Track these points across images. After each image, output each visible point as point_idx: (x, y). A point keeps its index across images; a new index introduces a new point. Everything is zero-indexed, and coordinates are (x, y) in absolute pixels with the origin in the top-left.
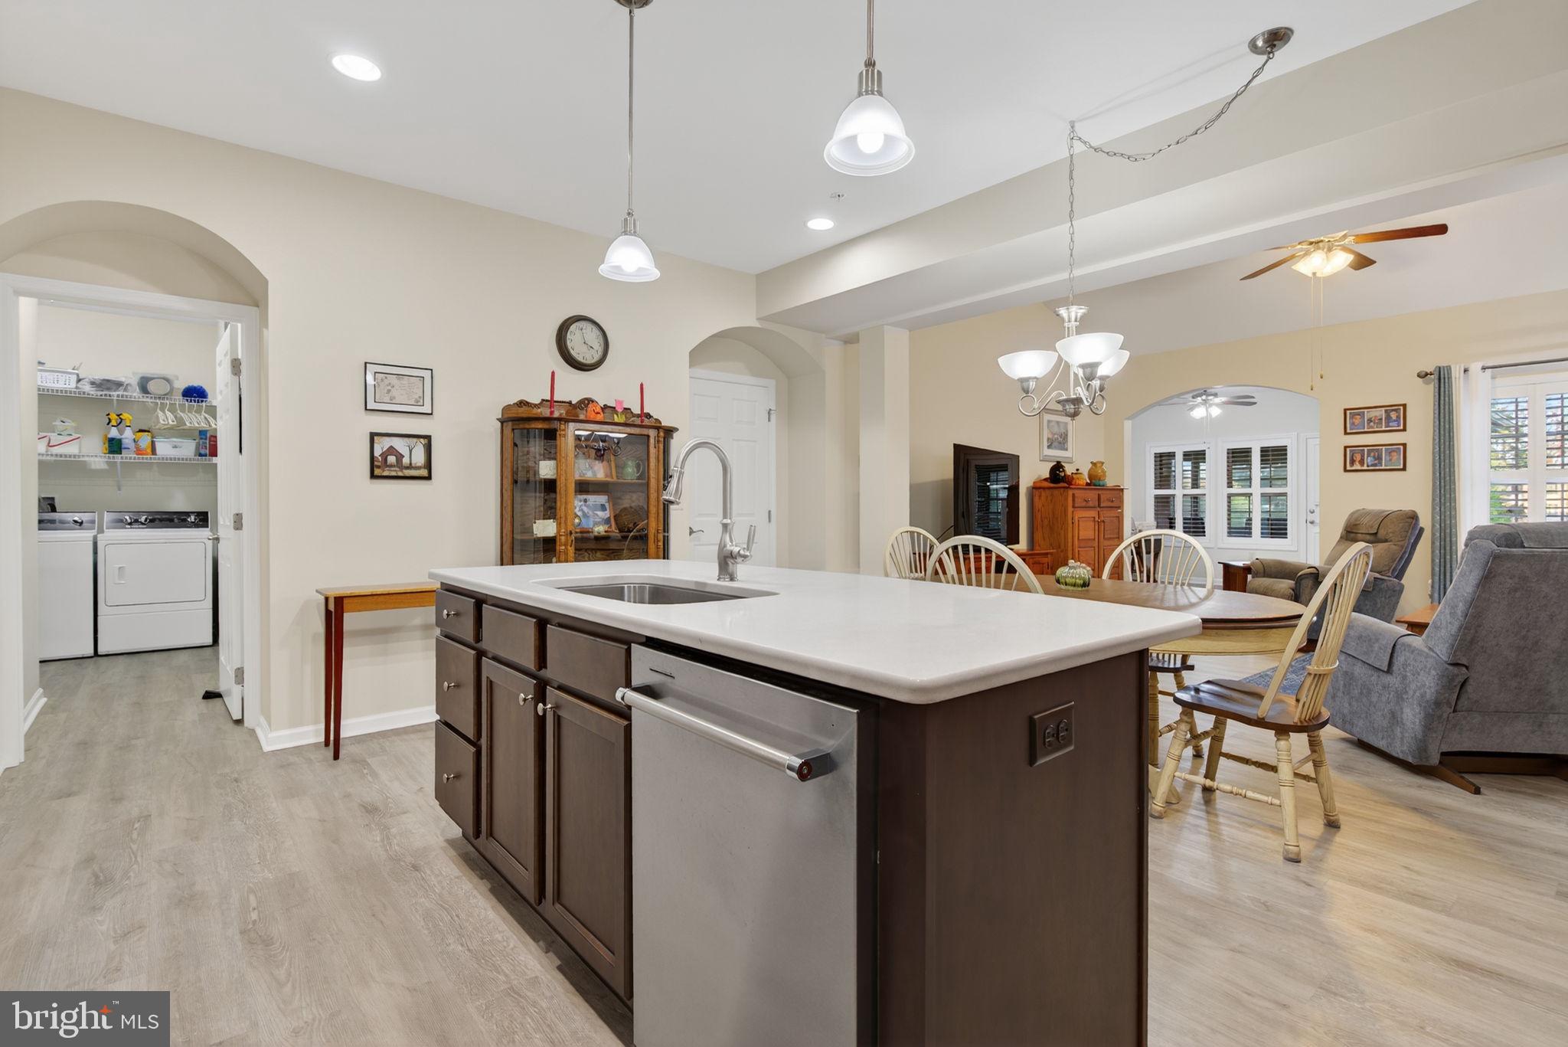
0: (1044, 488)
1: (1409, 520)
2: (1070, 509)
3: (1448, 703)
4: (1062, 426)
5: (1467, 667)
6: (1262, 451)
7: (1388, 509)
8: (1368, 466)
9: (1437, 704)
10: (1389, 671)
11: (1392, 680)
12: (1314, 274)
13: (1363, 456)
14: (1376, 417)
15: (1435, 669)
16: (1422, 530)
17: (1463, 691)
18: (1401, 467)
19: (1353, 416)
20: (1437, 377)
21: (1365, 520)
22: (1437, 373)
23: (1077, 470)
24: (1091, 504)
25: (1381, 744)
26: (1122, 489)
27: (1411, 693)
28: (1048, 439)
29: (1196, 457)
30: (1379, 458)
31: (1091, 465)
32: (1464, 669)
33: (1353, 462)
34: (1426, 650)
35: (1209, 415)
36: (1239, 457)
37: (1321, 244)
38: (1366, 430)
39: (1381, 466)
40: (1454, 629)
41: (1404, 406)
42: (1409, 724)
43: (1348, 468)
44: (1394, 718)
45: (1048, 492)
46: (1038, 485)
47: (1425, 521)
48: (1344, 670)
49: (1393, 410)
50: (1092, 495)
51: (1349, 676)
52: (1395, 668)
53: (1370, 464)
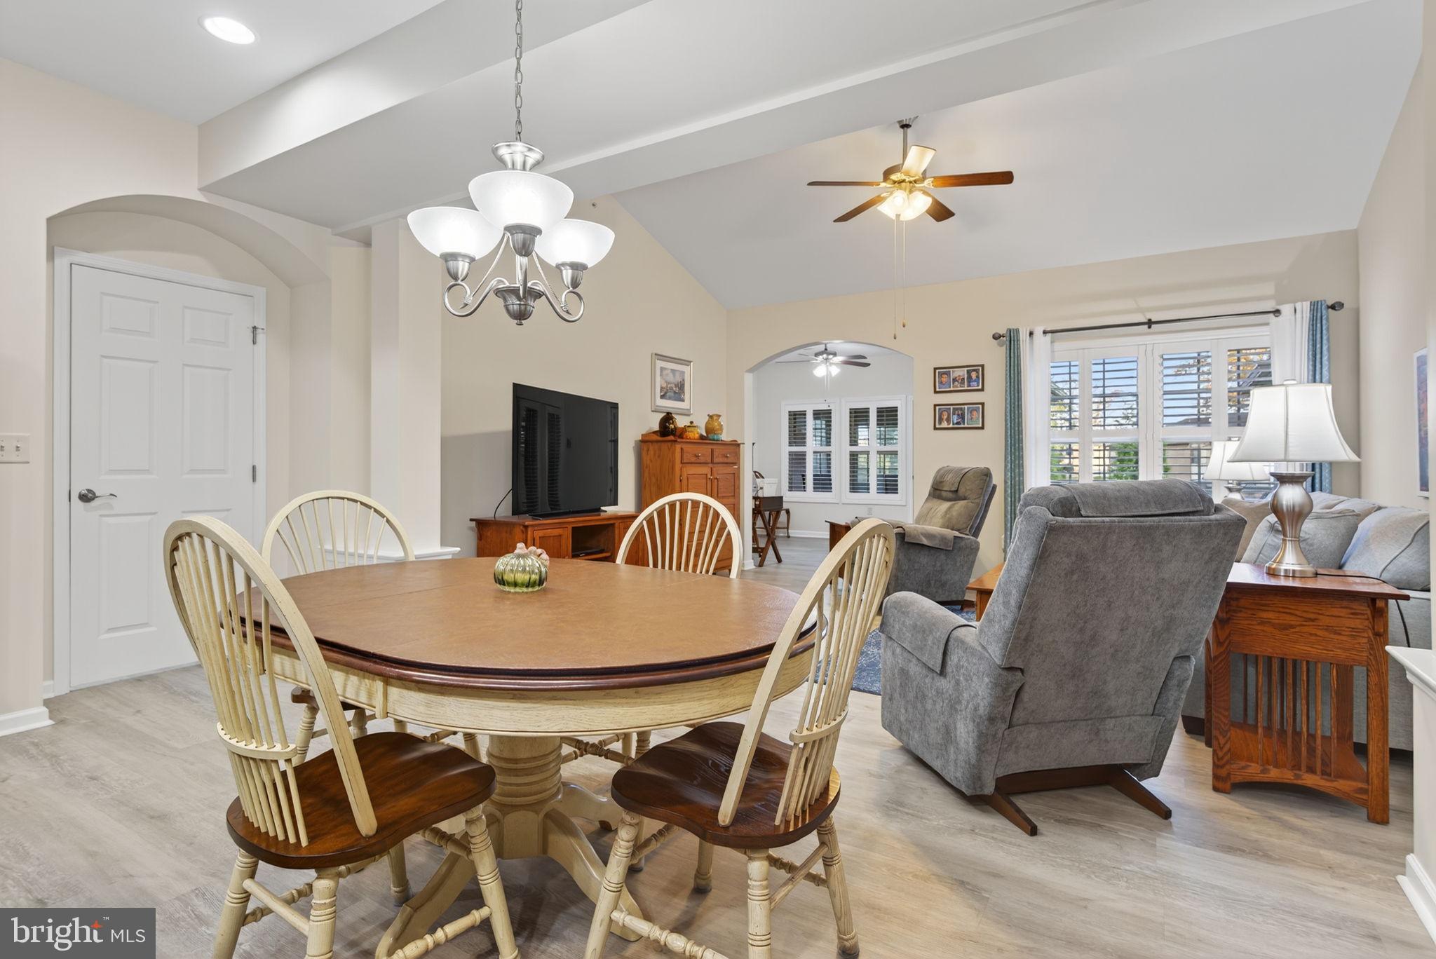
0: (652, 442)
1: (985, 477)
2: (678, 465)
3: (1003, 718)
4: (677, 374)
5: (1022, 671)
6: (878, 412)
7: (967, 467)
8: (953, 424)
9: (992, 720)
10: (942, 673)
11: (944, 684)
12: (898, 216)
13: (949, 415)
14: (959, 376)
15: (988, 675)
16: (995, 487)
17: (1018, 700)
18: (980, 426)
19: (941, 374)
20: (1008, 338)
21: (949, 478)
22: (1008, 335)
23: (692, 423)
24: (702, 459)
25: (936, 765)
26: (739, 445)
27: (964, 703)
28: (662, 388)
29: (824, 416)
30: (962, 417)
31: (708, 417)
32: (1019, 674)
33: (941, 420)
34: (980, 648)
35: (829, 373)
36: (859, 417)
37: (903, 184)
38: (952, 389)
39: (964, 424)
40: (1007, 623)
41: (983, 366)
42: (962, 745)
43: (937, 426)
44: (948, 734)
45: (656, 446)
46: (647, 439)
47: (998, 479)
48: (901, 666)
49: (974, 370)
50: (704, 451)
51: (904, 673)
52: (949, 669)
53: (955, 422)
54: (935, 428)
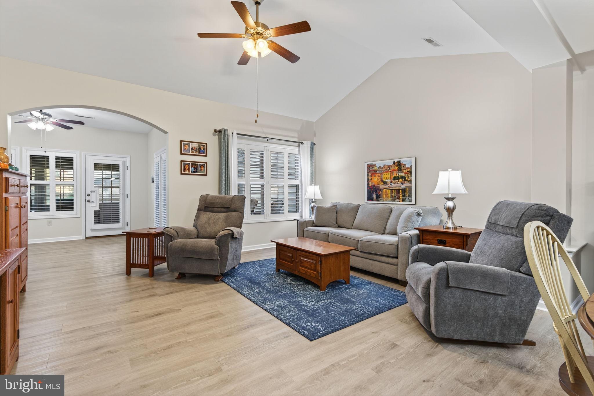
2: (4, 195)
8: (191, 172)
13: (189, 166)
14: (194, 147)
18: (205, 174)
19: (185, 145)
30: (196, 169)
33: (185, 170)
38: (191, 153)
39: (197, 173)
43: (183, 172)
49: (201, 145)
50: (16, 181)
53: (193, 171)
54: (182, 174)
